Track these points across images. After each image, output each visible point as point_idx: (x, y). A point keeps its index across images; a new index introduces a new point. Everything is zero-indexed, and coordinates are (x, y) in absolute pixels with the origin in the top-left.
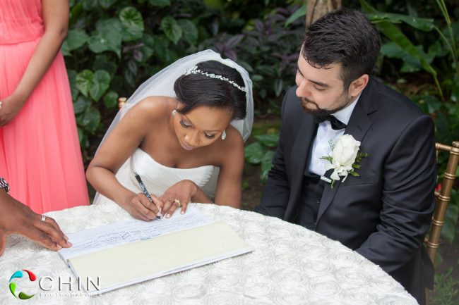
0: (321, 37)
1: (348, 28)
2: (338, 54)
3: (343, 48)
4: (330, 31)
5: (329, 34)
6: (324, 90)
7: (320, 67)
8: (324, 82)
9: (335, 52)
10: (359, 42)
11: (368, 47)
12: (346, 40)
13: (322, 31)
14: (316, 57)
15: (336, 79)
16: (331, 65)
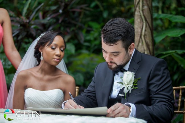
0: (109, 32)
1: (119, 25)
2: (119, 37)
3: (120, 34)
4: (112, 29)
5: (112, 30)
6: (118, 55)
7: (113, 44)
8: (117, 51)
9: (117, 36)
10: (125, 29)
11: (130, 31)
12: (120, 30)
13: (109, 30)
14: (110, 41)
15: (122, 48)
16: (118, 42)
